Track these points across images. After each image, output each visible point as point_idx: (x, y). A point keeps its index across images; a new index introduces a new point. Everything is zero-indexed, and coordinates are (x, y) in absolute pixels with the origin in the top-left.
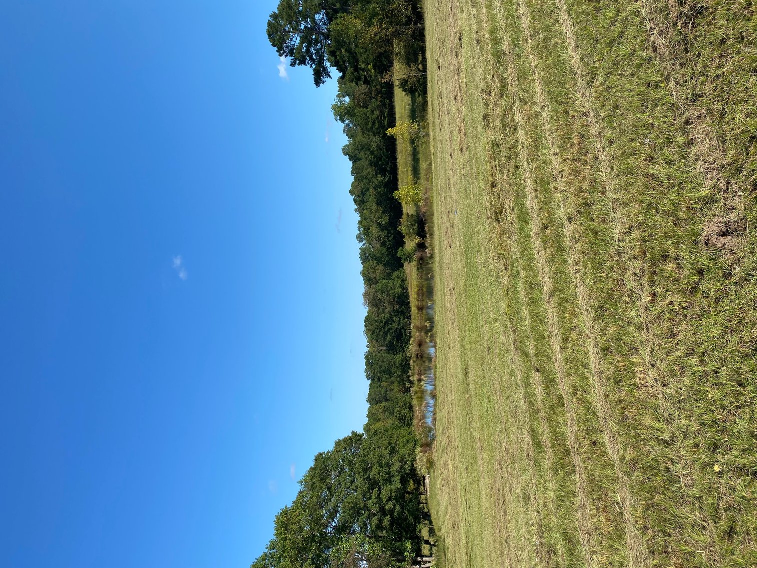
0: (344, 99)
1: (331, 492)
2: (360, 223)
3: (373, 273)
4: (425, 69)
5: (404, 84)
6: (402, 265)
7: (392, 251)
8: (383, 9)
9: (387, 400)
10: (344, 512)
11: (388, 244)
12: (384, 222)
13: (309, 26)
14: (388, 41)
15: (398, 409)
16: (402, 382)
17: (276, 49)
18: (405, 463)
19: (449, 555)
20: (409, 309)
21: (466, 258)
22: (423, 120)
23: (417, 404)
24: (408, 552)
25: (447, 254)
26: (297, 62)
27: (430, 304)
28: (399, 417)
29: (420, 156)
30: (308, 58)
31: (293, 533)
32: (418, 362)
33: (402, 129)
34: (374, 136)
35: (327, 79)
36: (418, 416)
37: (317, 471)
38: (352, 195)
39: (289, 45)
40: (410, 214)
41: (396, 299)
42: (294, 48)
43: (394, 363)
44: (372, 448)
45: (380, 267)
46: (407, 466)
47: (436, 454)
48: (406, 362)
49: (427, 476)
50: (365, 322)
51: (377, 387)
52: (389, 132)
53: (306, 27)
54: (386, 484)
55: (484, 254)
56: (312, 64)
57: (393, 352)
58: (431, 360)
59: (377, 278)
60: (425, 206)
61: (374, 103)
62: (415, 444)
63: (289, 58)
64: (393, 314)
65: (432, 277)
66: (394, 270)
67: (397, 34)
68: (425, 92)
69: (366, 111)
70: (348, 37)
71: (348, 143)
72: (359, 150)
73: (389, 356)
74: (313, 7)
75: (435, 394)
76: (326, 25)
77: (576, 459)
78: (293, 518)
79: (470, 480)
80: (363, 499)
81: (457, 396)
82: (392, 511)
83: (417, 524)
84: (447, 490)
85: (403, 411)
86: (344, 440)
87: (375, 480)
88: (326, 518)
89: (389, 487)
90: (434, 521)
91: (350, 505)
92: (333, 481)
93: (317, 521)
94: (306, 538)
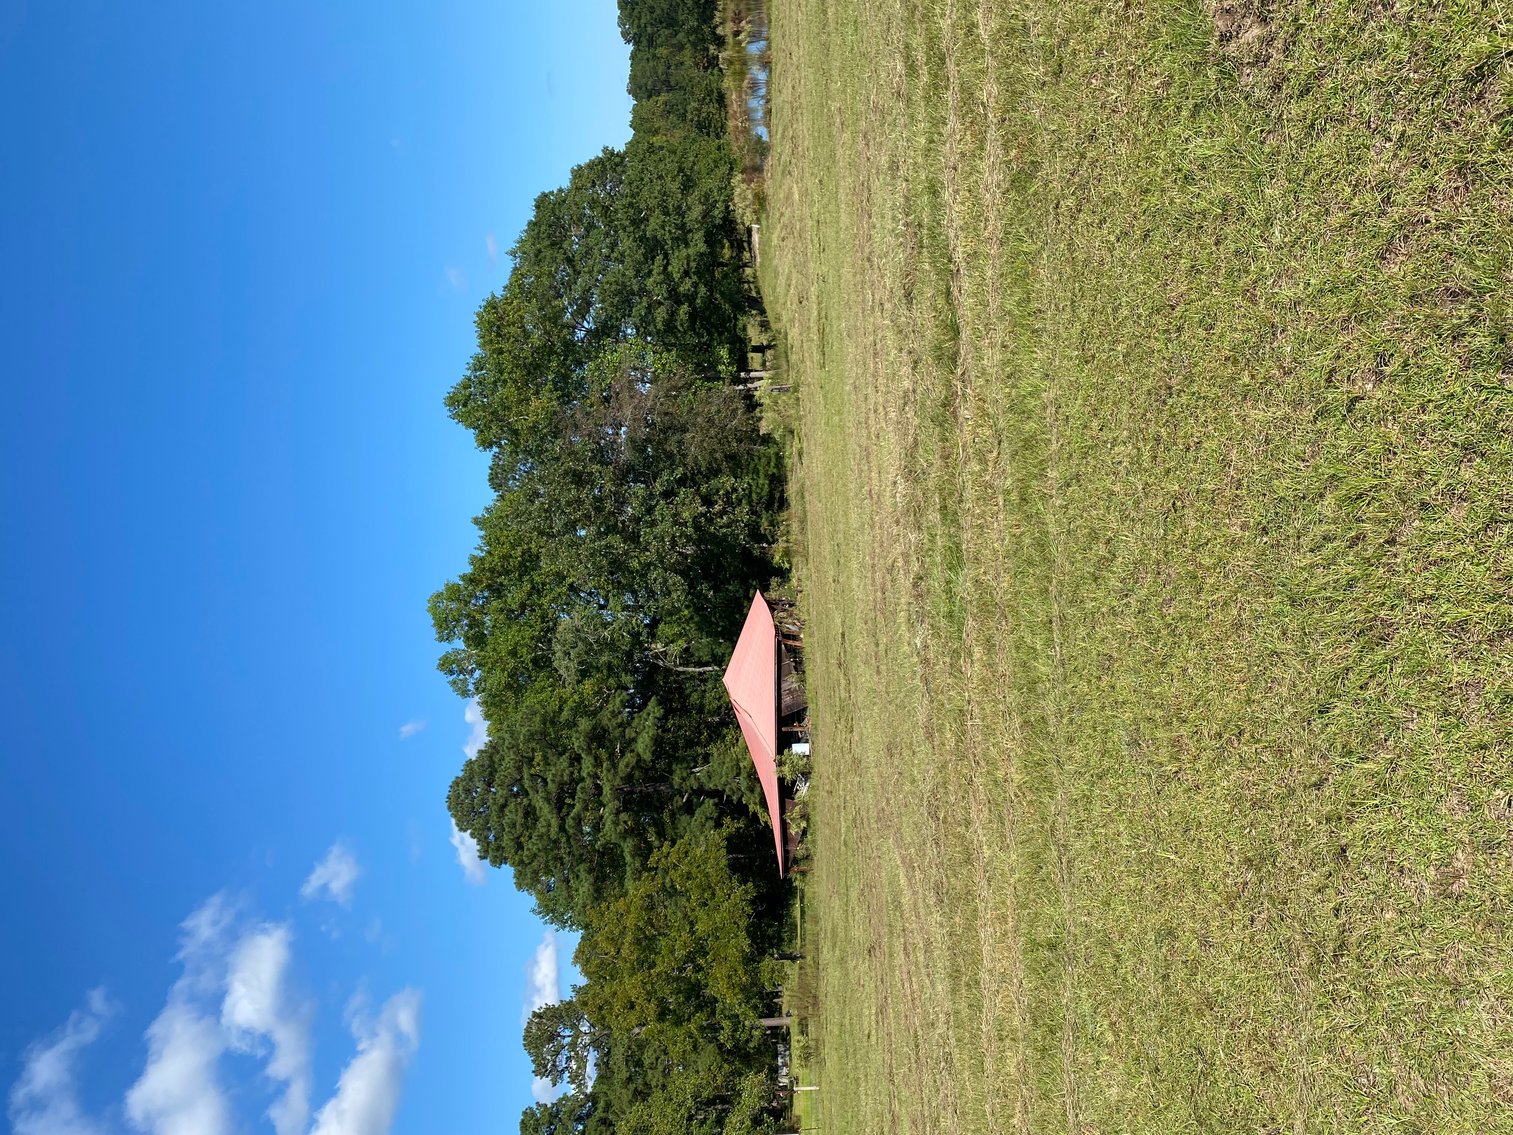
1: (573, 266)
9: (670, 89)
10: (603, 301)
15: (695, 105)
16: (700, 44)
18: (714, 206)
19: (793, 358)
23: (732, 87)
24: (724, 363)
28: (698, 121)
31: (512, 339)
36: (735, 112)
37: (543, 228)
44: (646, 179)
46: (717, 212)
47: (772, 183)
49: (755, 227)
51: (648, 60)
54: (679, 246)
62: (732, 169)
75: (769, 57)
77: (951, 65)
78: (508, 315)
79: (826, 200)
80: (636, 276)
81: (807, 46)
82: (692, 295)
83: (739, 316)
84: (789, 243)
85: (705, 108)
86: (589, 166)
87: (657, 241)
88: (572, 314)
89: (684, 252)
90: (767, 307)
91: (614, 287)
92: (575, 247)
93: (555, 318)
94: (538, 348)
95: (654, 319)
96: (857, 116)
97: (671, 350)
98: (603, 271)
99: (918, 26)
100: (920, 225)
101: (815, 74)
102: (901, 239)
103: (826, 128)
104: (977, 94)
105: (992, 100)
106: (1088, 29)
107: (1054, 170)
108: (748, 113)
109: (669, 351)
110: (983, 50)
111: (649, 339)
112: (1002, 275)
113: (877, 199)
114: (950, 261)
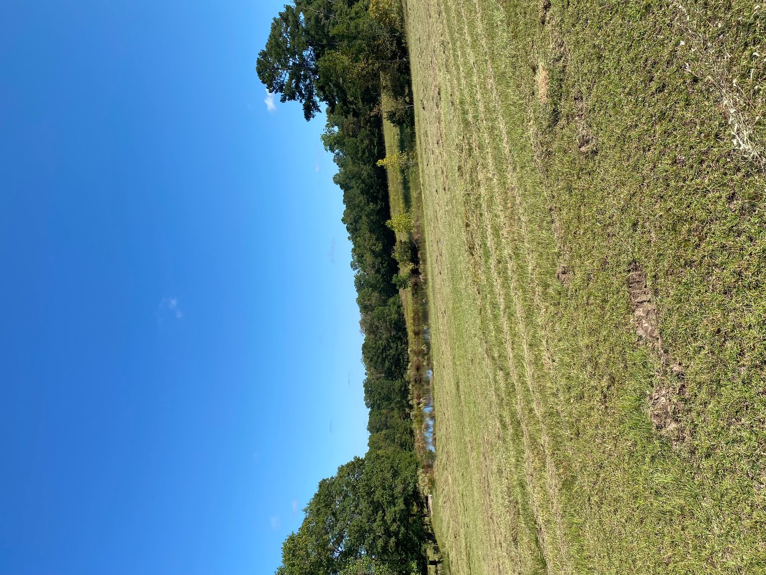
0: (333, 129)
1: (336, 517)
2: (354, 250)
3: (369, 300)
4: (411, 102)
5: (392, 116)
6: (398, 292)
7: (387, 278)
8: (369, 46)
9: (387, 428)
10: (350, 536)
11: (382, 270)
12: (377, 249)
13: (298, 63)
14: (375, 75)
15: (399, 435)
16: (401, 408)
17: (266, 85)
18: (408, 485)
19: (453, 569)
20: (406, 334)
21: (453, 284)
22: (412, 150)
23: (417, 427)
24: (414, 572)
25: (438, 280)
26: (287, 97)
27: (425, 328)
28: (401, 443)
29: (411, 184)
30: (297, 93)
31: (300, 558)
32: (417, 386)
33: (391, 160)
34: (365, 164)
35: (316, 113)
36: (419, 439)
37: (322, 497)
38: (345, 223)
39: (279, 81)
40: (403, 241)
41: (393, 326)
42: (284, 85)
43: (394, 389)
44: (375, 472)
45: (376, 294)
46: (410, 488)
47: (438, 474)
48: (405, 388)
49: (430, 496)
50: (363, 349)
51: (377, 415)
52: (380, 163)
53: (294, 63)
54: (390, 506)
55: (465, 281)
56: (302, 99)
57: (392, 379)
58: (429, 382)
59: (373, 305)
60: (418, 233)
61: (364, 132)
62: (417, 466)
63: (279, 95)
64: (390, 341)
65: (427, 303)
66: (389, 297)
67: (384, 68)
68: (412, 124)
69: (355, 141)
70: (336, 72)
71: (338, 172)
72: (350, 178)
73: (388, 383)
74: (300, 45)
75: (434, 414)
76: (314, 61)
77: (523, 426)
78: (300, 544)
79: (466, 484)
80: (368, 522)
81: (452, 411)
82: (397, 532)
83: (422, 544)
84: (448, 504)
85: (404, 437)
86: (347, 465)
87: (379, 503)
88: (333, 543)
89: (393, 509)
90: (437, 539)
91: (356, 528)
92: (338, 507)
93: (324, 546)
94: (313, 563)
95: (376, 546)
96: (479, 445)
97: (385, 564)
98: (351, 520)
99: (505, 407)
100: (517, 502)
101: (456, 423)
102: (507, 509)
103: (463, 449)
104: (538, 440)
105: (546, 444)
106: (589, 416)
107: (584, 481)
108: (424, 439)
109: (384, 564)
110: (539, 421)
111: (373, 557)
112: (565, 534)
113: (493, 485)
114: (535, 523)
